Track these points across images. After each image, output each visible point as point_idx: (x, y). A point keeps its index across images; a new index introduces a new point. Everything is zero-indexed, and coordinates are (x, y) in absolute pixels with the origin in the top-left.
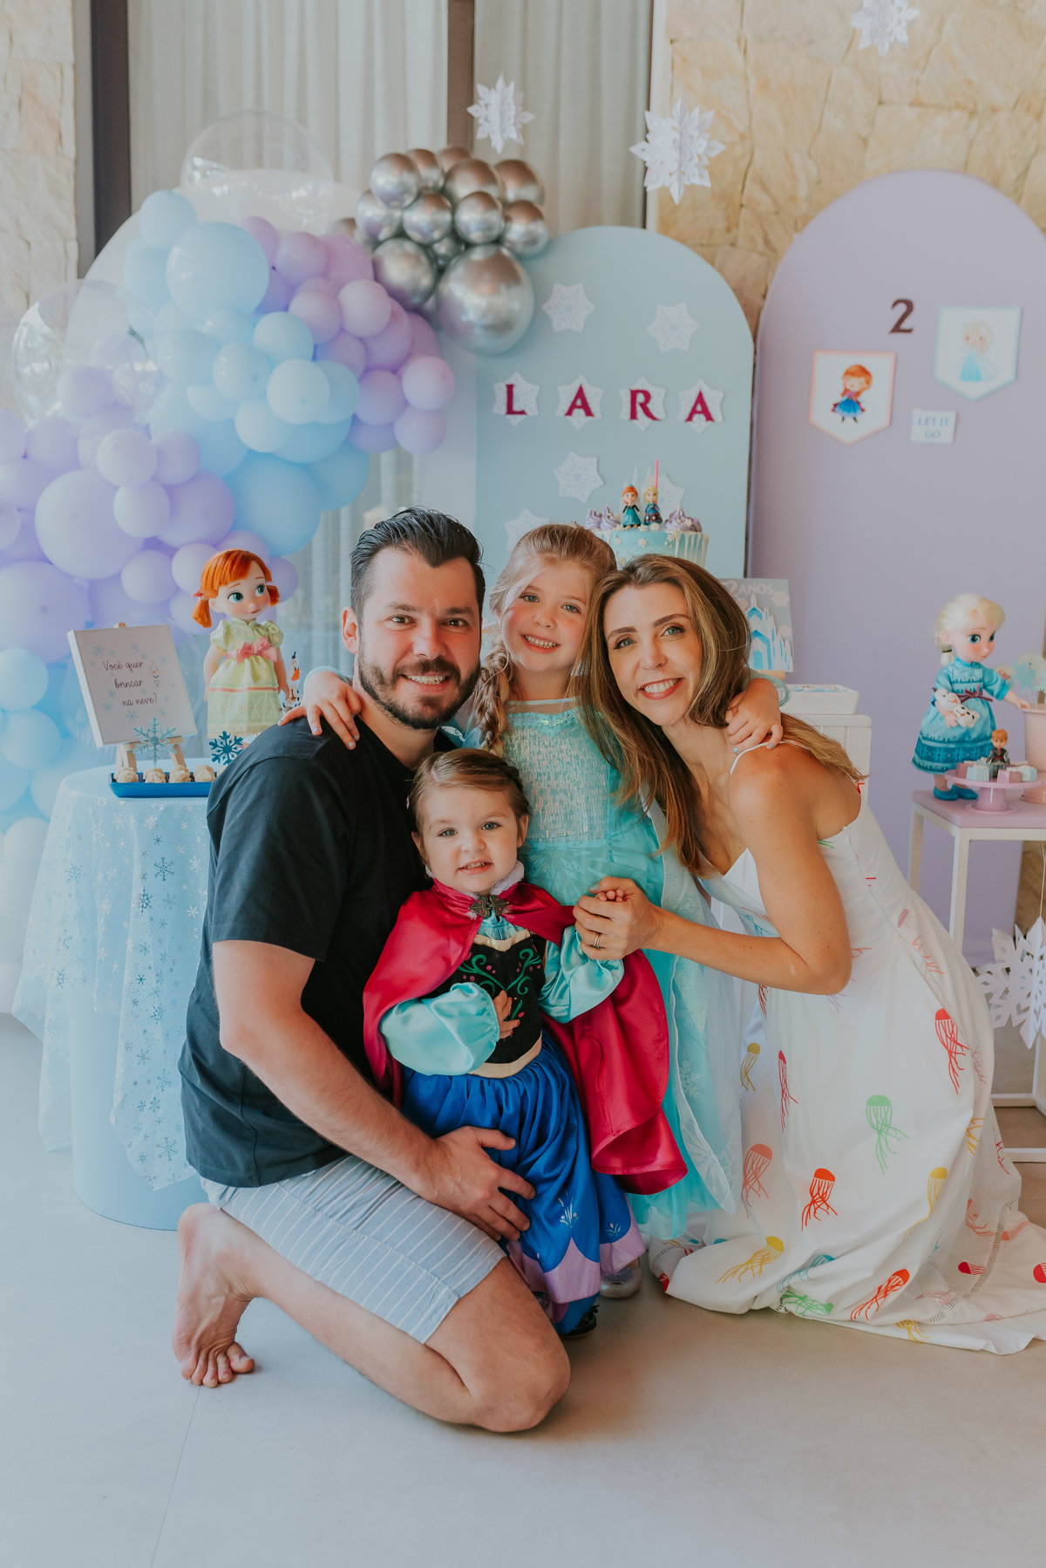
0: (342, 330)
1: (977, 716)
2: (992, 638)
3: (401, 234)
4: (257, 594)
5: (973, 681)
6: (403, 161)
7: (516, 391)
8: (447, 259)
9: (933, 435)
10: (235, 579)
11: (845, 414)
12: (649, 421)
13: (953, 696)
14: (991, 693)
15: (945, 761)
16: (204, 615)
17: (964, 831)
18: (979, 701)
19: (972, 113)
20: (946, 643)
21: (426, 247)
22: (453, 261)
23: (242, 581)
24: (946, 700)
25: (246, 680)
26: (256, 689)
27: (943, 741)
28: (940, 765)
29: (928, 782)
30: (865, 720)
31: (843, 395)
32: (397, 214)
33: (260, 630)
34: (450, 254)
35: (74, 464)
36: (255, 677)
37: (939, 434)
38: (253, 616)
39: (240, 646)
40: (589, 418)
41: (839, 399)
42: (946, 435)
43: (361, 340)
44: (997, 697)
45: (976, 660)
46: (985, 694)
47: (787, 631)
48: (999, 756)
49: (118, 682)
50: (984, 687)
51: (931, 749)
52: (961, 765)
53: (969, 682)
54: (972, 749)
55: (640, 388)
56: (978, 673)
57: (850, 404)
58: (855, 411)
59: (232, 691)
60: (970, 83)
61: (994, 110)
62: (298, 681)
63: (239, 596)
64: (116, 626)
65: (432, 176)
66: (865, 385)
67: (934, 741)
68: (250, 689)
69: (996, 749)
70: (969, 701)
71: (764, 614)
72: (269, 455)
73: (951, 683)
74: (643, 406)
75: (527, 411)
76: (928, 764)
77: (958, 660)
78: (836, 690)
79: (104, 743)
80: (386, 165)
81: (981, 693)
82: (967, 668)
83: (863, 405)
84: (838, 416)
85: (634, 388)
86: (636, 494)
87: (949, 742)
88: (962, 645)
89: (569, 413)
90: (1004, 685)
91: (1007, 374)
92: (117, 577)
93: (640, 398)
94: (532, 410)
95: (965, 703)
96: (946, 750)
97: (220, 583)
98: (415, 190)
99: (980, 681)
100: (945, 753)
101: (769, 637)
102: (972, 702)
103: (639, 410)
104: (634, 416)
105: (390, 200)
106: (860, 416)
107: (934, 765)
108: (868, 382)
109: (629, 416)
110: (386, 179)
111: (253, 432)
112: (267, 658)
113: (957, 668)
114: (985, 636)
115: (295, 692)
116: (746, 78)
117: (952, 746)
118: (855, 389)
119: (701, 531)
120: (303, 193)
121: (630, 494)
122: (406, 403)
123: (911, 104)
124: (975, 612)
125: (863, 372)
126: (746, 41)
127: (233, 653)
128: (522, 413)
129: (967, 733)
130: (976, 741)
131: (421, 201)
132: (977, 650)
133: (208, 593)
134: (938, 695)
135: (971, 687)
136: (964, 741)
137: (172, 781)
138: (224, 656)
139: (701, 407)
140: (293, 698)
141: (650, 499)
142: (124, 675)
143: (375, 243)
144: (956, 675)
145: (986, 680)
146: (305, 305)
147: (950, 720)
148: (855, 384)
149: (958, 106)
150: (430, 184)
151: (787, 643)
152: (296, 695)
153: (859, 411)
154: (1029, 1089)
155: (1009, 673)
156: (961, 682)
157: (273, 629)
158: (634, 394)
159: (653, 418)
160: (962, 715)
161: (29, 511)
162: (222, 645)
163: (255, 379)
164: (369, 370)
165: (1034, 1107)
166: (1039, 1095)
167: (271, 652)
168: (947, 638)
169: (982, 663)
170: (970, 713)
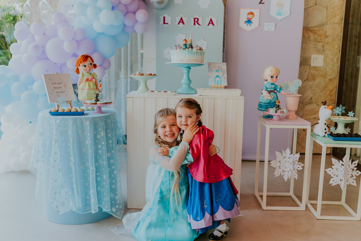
0: (120, 3)
1: (273, 97)
2: (277, 77)
4: (90, 66)
7: (166, 18)
9: (270, 29)
10: (84, 62)
11: (248, 24)
12: (198, 25)
13: (266, 92)
14: (277, 91)
15: (265, 108)
16: (78, 71)
17: (269, 126)
18: (274, 93)
20: (266, 78)
23: (86, 62)
24: (265, 93)
25: (87, 87)
27: (265, 103)
28: (264, 109)
30: (243, 97)
31: (247, 19)
33: (91, 75)
35: (56, 36)
36: (89, 86)
38: (89, 71)
39: (86, 79)
40: (184, 25)
41: (246, 20)
42: (273, 29)
43: (125, 5)
44: (279, 92)
45: (273, 83)
47: (226, 75)
48: (278, 107)
49: (55, 87)
50: (275, 89)
51: (262, 105)
52: (269, 109)
53: (271, 88)
54: (272, 105)
55: (196, 17)
56: (273, 86)
57: (249, 21)
58: (250, 23)
59: (84, 90)
62: (101, 87)
63: (85, 66)
64: (56, 73)
66: (253, 17)
67: (262, 103)
68: (88, 89)
69: (277, 105)
70: (271, 93)
71: (220, 71)
72: (103, 33)
73: (266, 88)
74: (197, 22)
75: (168, 23)
76: (261, 109)
77: (268, 83)
78: (236, 90)
79: (51, 102)
81: (274, 90)
82: (271, 85)
83: (252, 22)
84: (246, 24)
85: (195, 17)
86: (187, 41)
87: (266, 103)
88: (269, 78)
89: (179, 24)
90: (280, 89)
91: (288, 14)
92: (65, 63)
93: (196, 20)
94: (170, 23)
96: (265, 105)
97: (80, 63)
99: (274, 88)
101: (221, 77)
102: (272, 93)
103: (196, 23)
104: (195, 24)
106: (252, 24)
107: (262, 109)
108: (253, 16)
109: (193, 24)
111: (97, 28)
112: (92, 82)
114: (275, 77)
115: (100, 90)
117: (267, 104)
118: (250, 18)
121: (185, 41)
122: (137, 21)
124: (272, 70)
125: (252, 13)
127: (84, 80)
128: (167, 24)
129: (271, 101)
130: (273, 103)
132: (273, 80)
133: (78, 65)
134: (263, 92)
135: (272, 90)
136: (270, 103)
137: (65, 112)
138: (82, 81)
139: (211, 22)
140: (100, 92)
141: (190, 42)
142: (57, 86)
144: (268, 86)
145: (276, 88)
147: (266, 98)
148: (250, 16)
151: (225, 78)
152: (101, 91)
153: (251, 23)
155: (282, 86)
156: (269, 88)
157: (95, 74)
158: (195, 19)
159: (200, 25)
160: (269, 96)
161: (44, 47)
162: (81, 78)
163: (96, 14)
164: (127, 13)
165: (290, 196)
166: (291, 193)
167: (94, 80)
168: (265, 77)
169: (275, 83)
170: (271, 96)
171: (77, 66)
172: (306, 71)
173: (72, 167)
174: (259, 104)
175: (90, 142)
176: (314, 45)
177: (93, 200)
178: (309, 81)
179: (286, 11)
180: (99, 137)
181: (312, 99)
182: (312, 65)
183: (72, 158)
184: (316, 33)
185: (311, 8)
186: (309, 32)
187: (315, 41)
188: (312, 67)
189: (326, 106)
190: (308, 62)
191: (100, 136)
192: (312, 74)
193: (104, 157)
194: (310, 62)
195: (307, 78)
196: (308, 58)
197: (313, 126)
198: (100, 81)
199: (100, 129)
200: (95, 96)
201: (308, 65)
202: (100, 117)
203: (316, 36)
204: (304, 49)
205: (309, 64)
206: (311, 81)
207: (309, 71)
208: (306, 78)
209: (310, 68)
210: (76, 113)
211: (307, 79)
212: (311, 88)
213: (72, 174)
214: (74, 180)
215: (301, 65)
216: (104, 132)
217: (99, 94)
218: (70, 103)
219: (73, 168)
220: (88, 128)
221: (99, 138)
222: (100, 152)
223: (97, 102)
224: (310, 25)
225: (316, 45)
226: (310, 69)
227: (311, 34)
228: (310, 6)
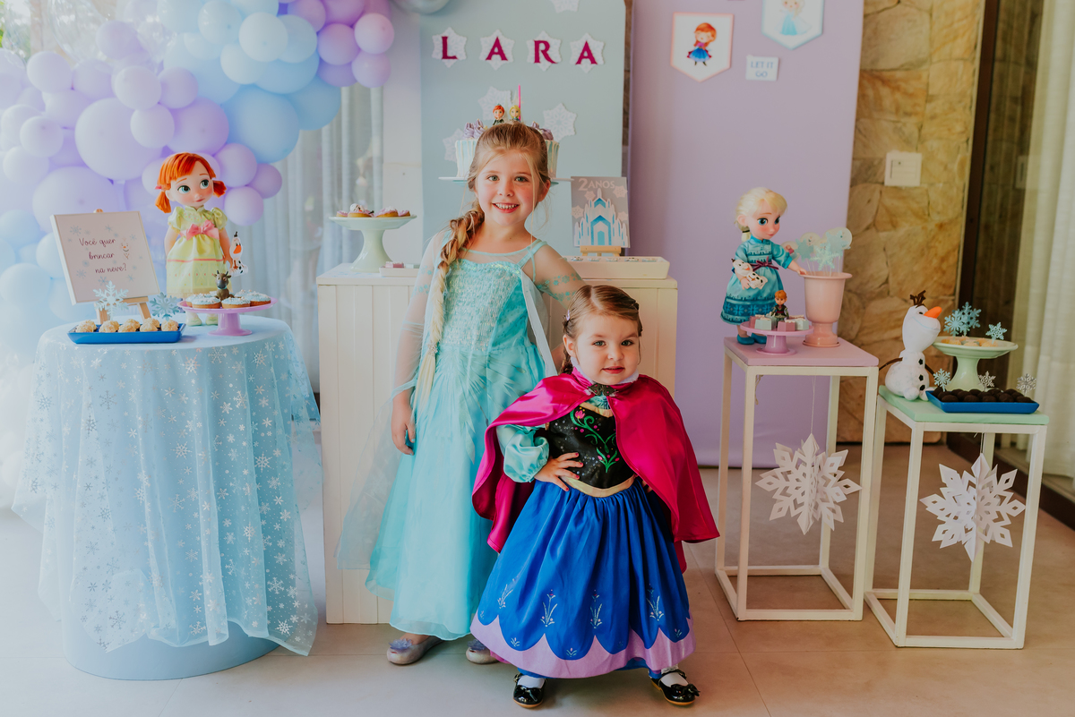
1: (765, 280)
2: (777, 221)
4: (202, 187)
5: (764, 254)
7: (449, 42)
9: (762, 75)
10: (182, 176)
11: (697, 59)
12: (549, 63)
13: (747, 265)
14: (779, 262)
15: (743, 315)
16: (165, 204)
17: (756, 368)
18: (769, 269)
20: (744, 225)
23: (187, 177)
24: (743, 269)
25: (193, 254)
26: (201, 260)
27: (741, 300)
28: (739, 318)
29: (733, 331)
30: (674, 283)
31: (695, 45)
33: (207, 215)
35: (106, 94)
36: (201, 251)
37: (767, 74)
38: (200, 204)
39: (189, 227)
40: (504, 62)
41: (693, 48)
42: (772, 75)
43: (322, 1)
44: (783, 266)
45: (766, 237)
46: (774, 263)
47: (625, 216)
48: (781, 311)
49: (92, 255)
50: (774, 258)
51: (733, 305)
52: (752, 318)
53: (760, 254)
54: (763, 306)
55: (542, 39)
56: (768, 248)
57: (701, 52)
58: (704, 57)
59: (183, 261)
62: (240, 254)
63: (186, 188)
64: (95, 212)
66: (711, 38)
67: (735, 299)
68: (195, 260)
69: (778, 305)
70: (760, 269)
71: (607, 203)
72: (254, 87)
73: (747, 256)
74: (545, 52)
75: (458, 56)
76: (730, 317)
77: (752, 238)
78: (654, 261)
79: (77, 302)
81: (770, 262)
82: (760, 244)
83: (710, 53)
84: (691, 61)
85: (537, 39)
86: (503, 111)
87: (745, 300)
88: (754, 225)
89: (489, 58)
90: (788, 256)
91: (816, 30)
92: (139, 179)
93: (542, 47)
94: (461, 56)
95: (757, 270)
96: (743, 306)
97: (171, 178)
99: (769, 254)
100: (743, 309)
101: (610, 220)
102: (762, 270)
103: (541, 56)
104: (537, 60)
106: (708, 61)
108: (713, 36)
109: (533, 60)
111: (234, 68)
112: (211, 237)
113: (752, 244)
114: (771, 220)
115: (237, 263)
117: (748, 303)
118: (704, 41)
119: (552, 139)
121: (498, 111)
122: (359, 50)
124: (763, 200)
125: (710, 28)
127: (184, 232)
128: (454, 58)
129: (759, 293)
130: (766, 299)
132: (765, 230)
133: (164, 186)
134: (735, 265)
135: (762, 258)
136: (757, 300)
137: (120, 331)
138: (177, 236)
139: (587, 53)
140: (236, 267)
141: (514, 115)
142: (98, 249)
144: (751, 249)
145: (775, 253)
147: (744, 284)
148: (704, 37)
151: (624, 225)
152: (238, 265)
153: (707, 57)
154: (816, 561)
155: (793, 248)
156: (755, 255)
157: (218, 214)
158: (537, 43)
159: (552, 62)
160: (753, 280)
161: (69, 128)
162: (175, 226)
163: (229, 27)
164: (328, 24)
165: (820, 576)
166: (823, 567)
167: (215, 232)
168: (743, 221)
169: (772, 240)
170: (761, 278)
171: (160, 188)
172: (869, 201)
173: (143, 502)
174: (726, 303)
175: (200, 425)
176: (894, 122)
177: (213, 606)
178: (878, 231)
179: (810, 22)
180: (227, 408)
181: (887, 282)
182: (888, 182)
183: (143, 477)
184: (898, 88)
185: (886, 12)
186: (879, 84)
187: (897, 110)
188: (887, 187)
189: (922, 309)
190: (875, 175)
191: (231, 406)
192: (887, 210)
193: (245, 472)
194: (883, 173)
195: (874, 221)
196: (876, 163)
197: (883, 368)
198: (236, 236)
199: (231, 385)
200: (219, 282)
201: (877, 182)
202: (230, 348)
203: (898, 96)
204: (865, 136)
205: (880, 180)
206: (885, 230)
207: (880, 201)
208: (870, 221)
209: (881, 192)
210: (158, 337)
211: (874, 225)
212: (884, 249)
213: (145, 525)
214: (150, 545)
215: (854, 183)
216: (243, 393)
217: (230, 277)
218: (141, 304)
219: (147, 510)
220: (193, 381)
221: (230, 411)
222: (233, 455)
223: (225, 302)
224: (882, 65)
225: (898, 122)
226: (883, 194)
227: (885, 91)
228: (881, 7)
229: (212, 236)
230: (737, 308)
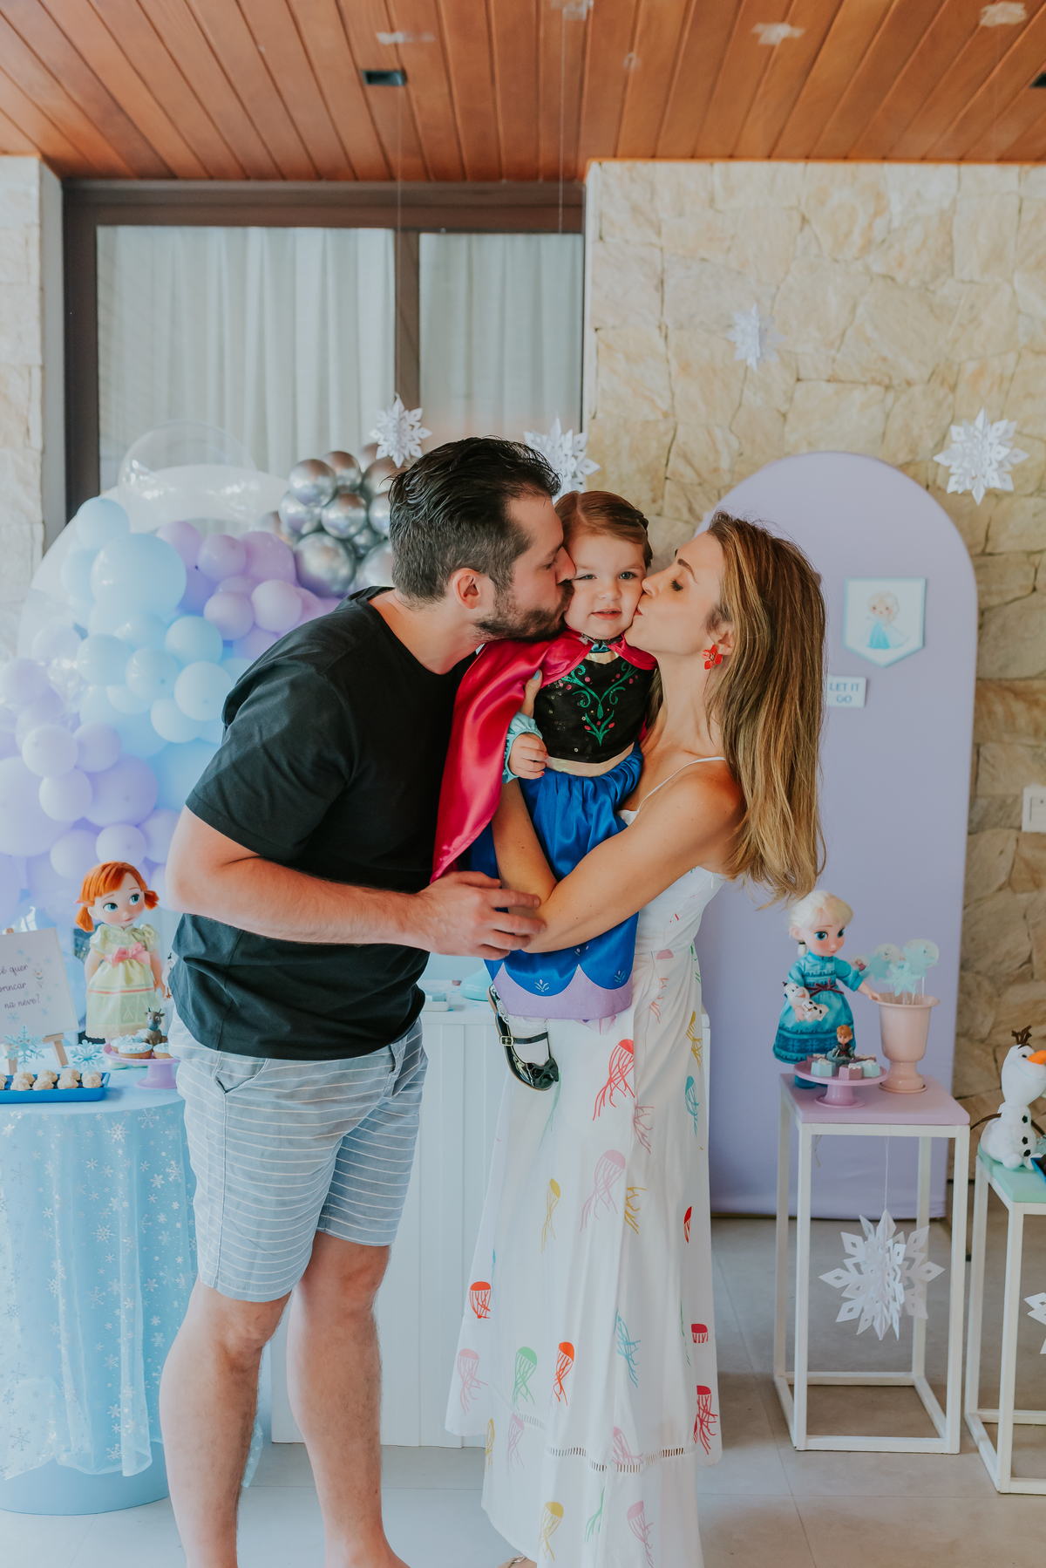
0: (255, 626)
1: (826, 1009)
2: (840, 934)
3: (320, 529)
4: (132, 903)
5: (825, 975)
6: (318, 467)
8: (367, 548)
9: (845, 699)
10: (108, 892)
13: (802, 990)
15: (799, 1052)
16: (86, 920)
17: (809, 1127)
18: (831, 994)
19: (888, 388)
20: (801, 938)
21: (346, 542)
22: (371, 551)
23: (115, 893)
24: (795, 995)
25: (119, 983)
26: (128, 991)
27: (796, 1033)
28: (795, 1055)
32: (317, 511)
33: (137, 935)
34: (369, 544)
35: (12, 750)
36: (128, 980)
37: (851, 699)
38: (128, 922)
39: (116, 950)
42: (858, 699)
44: (852, 987)
45: (827, 955)
48: (847, 1051)
50: (838, 978)
51: (787, 1038)
53: (820, 975)
54: (825, 1040)
56: (830, 967)
59: (107, 993)
60: (884, 359)
61: (909, 384)
63: (113, 906)
64: (4, 932)
65: (349, 476)
67: (789, 1032)
68: (122, 991)
69: (840, 1044)
70: (819, 994)
73: (802, 976)
77: (810, 954)
80: (302, 471)
81: (833, 984)
82: (818, 962)
87: (802, 1033)
88: (811, 939)
90: (857, 976)
91: (915, 642)
92: (46, 856)
95: (817, 996)
96: (800, 1040)
97: (95, 895)
98: (330, 491)
99: (832, 974)
100: (798, 1044)
102: (824, 995)
105: (306, 501)
107: (789, 1055)
110: (302, 482)
111: (167, 724)
112: (140, 963)
113: (809, 962)
114: (833, 933)
116: (668, 361)
117: (805, 1037)
120: (236, 489)
123: (829, 381)
124: (821, 910)
126: (667, 327)
127: (110, 957)
129: (817, 1026)
130: (828, 1032)
131: (337, 501)
132: (824, 946)
133: (86, 901)
134: (787, 990)
135: (821, 980)
136: (817, 1033)
137: (35, 1086)
138: (103, 958)
142: (8, 979)
143: (298, 535)
144: (808, 969)
145: (840, 971)
146: (217, 608)
147: (800, 1013)
149: (874, 381)
150: (348, 483)
156: (813, 975)
157: (149, 933)
160: (809, 1010)
163: (163, 681)
165: (913, 1387)
166: (917, 1376)
167: (146, 956)
168: (797, 933)
170: (819, 1009)
171: (82, 903)
172: (1001, 853)
173: (57, 1296)
174: (779, 1036)
175: (126, 1204)
176: (1032, 747)
178: (1014, 891)
179: (906, 633)
180: (158, 1181)
181: (1029, 960)
182: (1027, 827)
183: (58, 1265)
184: (1036, 703)
185: (1017, 603)
186: (1010, 697)
187: (1036, 732)
188: (1025, 833)
190: (1009, 817)
191: (163, 1179)
192: (1026, 863)
193: (180, 1260)
194: (1020, 814)
195: (1008, 880)
196: (1009, 801)
198: (170, 958)
199: (164, 1154)
200: (150, 1022)
201: (1011, 827)
202: (164, 1108)
203: (1037, 712)
204: (993, 766)
205: (1016, 824)
206: (1024, 891)
207: (1016, 852)
208: (1003, 878)
209: (1017, 840)
210: (79, 1094)
211: (1010, 884)
212: (1025, 917)
213: (58, 1324)
214: (64, 1351)
216: (178, 1162)
217: (163, 1015)
218: (55, 1043)
219: (62, 1307)
220: (120, 1152)
221: (161, 1185)
222: (164, 1238)
223: (156, 1049)
224: (1013, 672)
225: (1038, 747)
226: (1020, 842)
227: (1018, 707)
228: (1010, 597)
229: (142, 961)
230: (791, 1043)
